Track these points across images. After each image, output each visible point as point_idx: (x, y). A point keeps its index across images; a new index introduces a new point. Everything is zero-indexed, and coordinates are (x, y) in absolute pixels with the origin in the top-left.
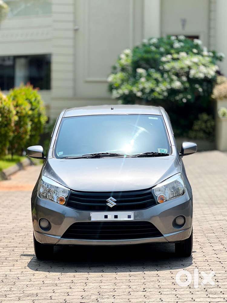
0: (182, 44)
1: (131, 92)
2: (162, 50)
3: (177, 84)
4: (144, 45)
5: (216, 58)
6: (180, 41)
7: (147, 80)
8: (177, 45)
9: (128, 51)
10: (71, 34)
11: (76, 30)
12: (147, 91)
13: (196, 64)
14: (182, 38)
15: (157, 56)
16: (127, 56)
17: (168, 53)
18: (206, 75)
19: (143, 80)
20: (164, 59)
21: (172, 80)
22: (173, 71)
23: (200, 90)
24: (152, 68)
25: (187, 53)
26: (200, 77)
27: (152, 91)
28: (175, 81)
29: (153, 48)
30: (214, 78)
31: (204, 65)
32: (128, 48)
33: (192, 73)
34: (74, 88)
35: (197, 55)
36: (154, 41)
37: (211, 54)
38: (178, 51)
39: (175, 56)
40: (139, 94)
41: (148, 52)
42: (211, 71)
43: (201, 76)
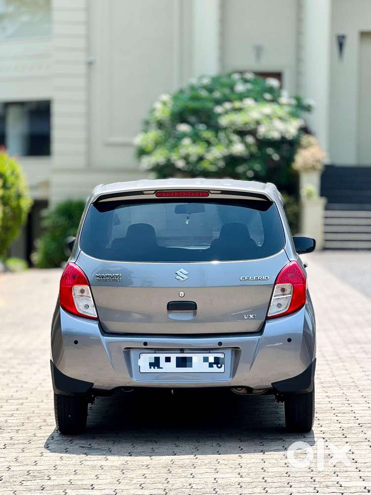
0: (249, 86)
1: (169, 160)
2: (217, 95)
3: (238, 148)
4: (192, 88)
5: (301, 107)
6: (246, 81)
7: (194, 142)
8: (240, 88)
9: (165, 97)
10: (82, 69)
11: (90, 64)
12: (193, 158)
13: (269, 117)
14: (249, 76)
15: (209, 105)
16: (165, 104)
17: (227, 99)
18: (283, 135)
19: (187, 141)
20: (219, 109)
21: (231, 142)
22: (234, 128)
23: (276, 157)
24: (202, 122)
25: (256, 100)
26: (273, 138)
27: (201, 159)
28: (235, 142)
29: (204, 93)
30: (296, 139)
31: (281, 118)
32: (165, 92)
33: (262, 131)
34: (89, 153)
35: (270, 103)
36: (206, 81)
37: (294, 102)
38: (241, 97)
39: (237, 104)
40: (180, 164)
41: (195, 98)
42: (291, 128)
43: (276, 135)
